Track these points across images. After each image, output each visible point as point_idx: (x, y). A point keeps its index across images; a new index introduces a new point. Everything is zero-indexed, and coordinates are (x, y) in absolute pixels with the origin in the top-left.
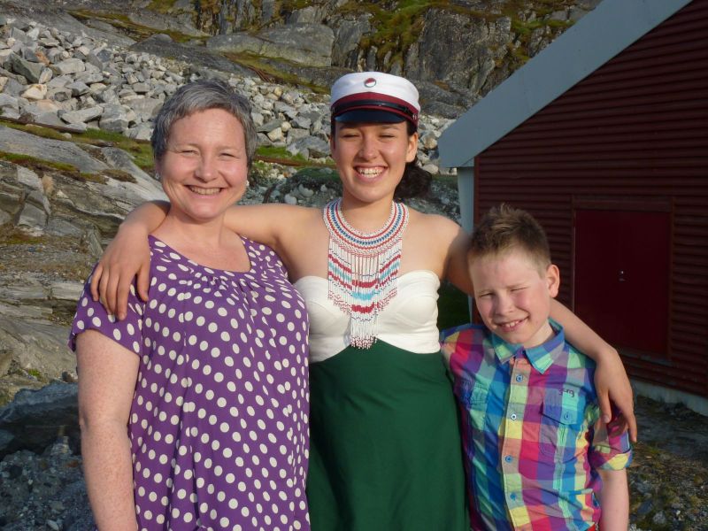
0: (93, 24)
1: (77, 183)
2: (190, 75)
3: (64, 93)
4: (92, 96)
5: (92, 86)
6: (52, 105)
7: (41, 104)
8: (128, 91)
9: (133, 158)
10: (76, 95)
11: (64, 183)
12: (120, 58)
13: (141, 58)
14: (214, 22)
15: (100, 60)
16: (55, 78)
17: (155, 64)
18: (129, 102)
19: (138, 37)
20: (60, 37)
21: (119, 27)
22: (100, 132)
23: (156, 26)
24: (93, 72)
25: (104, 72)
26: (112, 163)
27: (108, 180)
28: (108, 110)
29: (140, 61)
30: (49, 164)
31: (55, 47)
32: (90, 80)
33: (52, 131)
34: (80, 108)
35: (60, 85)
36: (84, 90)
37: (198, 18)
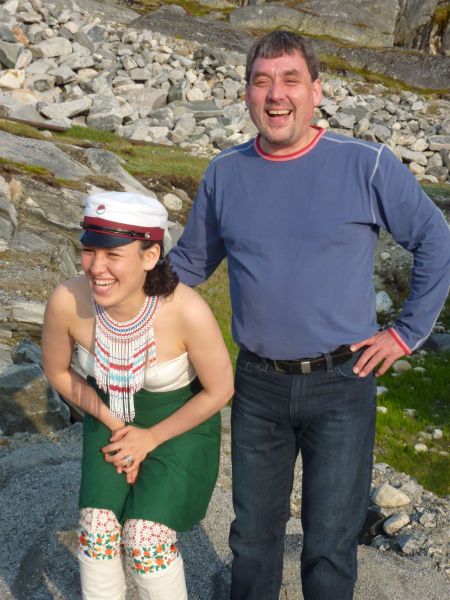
1: (50, 189)
2: (203, 58)
3: (45, 81)
4: (79, 84)
5: (80, 72)
6: (30, 96)
7: (16, 95)
8: (123, 79)
9: (124, 162)
10: (60, 84)
11: (35, 188)
12: (115, 37)
13: (141, 36)
15: (91, 40)
16: (36, 63)
17: (159, 45)
18: (124, 93)
19: (143, 8)
20: (43, 10)
22: (87, 130)
24: (81, 55)
25: (95, 55)
26: (97, 168)
27: (90, 188)
28: (98, 103)
29: (140, 40)
30: (19, 165)
31: (37, 23)
32: (77, 65)
33: (28, 128)
34: (63, 99)
35: (40, 70)
36: (70, 77)
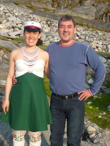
0: (20, 6)
1: (10, 53)
2: (48, 22)
3: (10, 27)
4: (18, 28)
5: (18, 25)
6: (6, 30)
7: (3, 30)
10: (13, 28)
11: (6, 53)
12: (27, 16)
14: (58, 5)
15: (21, 17)
16: (7, 22)
17: (37, 18)
19: (34, 10)
20: (9, 10)
21: (28, 7)
22: (19, 39)
23: (40, 6)
24: (18, 21)
25: (22, 21)
29: (33, 17)
30: (2, 47)
31: (8, 13)
32: (17, 23)
33: (5, 38)
34: (14, 31)
35: (8, 24)
36: (16, 26)
37: (53, 4)
